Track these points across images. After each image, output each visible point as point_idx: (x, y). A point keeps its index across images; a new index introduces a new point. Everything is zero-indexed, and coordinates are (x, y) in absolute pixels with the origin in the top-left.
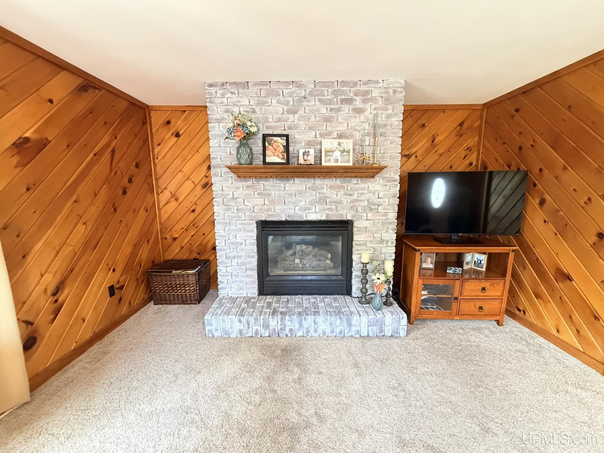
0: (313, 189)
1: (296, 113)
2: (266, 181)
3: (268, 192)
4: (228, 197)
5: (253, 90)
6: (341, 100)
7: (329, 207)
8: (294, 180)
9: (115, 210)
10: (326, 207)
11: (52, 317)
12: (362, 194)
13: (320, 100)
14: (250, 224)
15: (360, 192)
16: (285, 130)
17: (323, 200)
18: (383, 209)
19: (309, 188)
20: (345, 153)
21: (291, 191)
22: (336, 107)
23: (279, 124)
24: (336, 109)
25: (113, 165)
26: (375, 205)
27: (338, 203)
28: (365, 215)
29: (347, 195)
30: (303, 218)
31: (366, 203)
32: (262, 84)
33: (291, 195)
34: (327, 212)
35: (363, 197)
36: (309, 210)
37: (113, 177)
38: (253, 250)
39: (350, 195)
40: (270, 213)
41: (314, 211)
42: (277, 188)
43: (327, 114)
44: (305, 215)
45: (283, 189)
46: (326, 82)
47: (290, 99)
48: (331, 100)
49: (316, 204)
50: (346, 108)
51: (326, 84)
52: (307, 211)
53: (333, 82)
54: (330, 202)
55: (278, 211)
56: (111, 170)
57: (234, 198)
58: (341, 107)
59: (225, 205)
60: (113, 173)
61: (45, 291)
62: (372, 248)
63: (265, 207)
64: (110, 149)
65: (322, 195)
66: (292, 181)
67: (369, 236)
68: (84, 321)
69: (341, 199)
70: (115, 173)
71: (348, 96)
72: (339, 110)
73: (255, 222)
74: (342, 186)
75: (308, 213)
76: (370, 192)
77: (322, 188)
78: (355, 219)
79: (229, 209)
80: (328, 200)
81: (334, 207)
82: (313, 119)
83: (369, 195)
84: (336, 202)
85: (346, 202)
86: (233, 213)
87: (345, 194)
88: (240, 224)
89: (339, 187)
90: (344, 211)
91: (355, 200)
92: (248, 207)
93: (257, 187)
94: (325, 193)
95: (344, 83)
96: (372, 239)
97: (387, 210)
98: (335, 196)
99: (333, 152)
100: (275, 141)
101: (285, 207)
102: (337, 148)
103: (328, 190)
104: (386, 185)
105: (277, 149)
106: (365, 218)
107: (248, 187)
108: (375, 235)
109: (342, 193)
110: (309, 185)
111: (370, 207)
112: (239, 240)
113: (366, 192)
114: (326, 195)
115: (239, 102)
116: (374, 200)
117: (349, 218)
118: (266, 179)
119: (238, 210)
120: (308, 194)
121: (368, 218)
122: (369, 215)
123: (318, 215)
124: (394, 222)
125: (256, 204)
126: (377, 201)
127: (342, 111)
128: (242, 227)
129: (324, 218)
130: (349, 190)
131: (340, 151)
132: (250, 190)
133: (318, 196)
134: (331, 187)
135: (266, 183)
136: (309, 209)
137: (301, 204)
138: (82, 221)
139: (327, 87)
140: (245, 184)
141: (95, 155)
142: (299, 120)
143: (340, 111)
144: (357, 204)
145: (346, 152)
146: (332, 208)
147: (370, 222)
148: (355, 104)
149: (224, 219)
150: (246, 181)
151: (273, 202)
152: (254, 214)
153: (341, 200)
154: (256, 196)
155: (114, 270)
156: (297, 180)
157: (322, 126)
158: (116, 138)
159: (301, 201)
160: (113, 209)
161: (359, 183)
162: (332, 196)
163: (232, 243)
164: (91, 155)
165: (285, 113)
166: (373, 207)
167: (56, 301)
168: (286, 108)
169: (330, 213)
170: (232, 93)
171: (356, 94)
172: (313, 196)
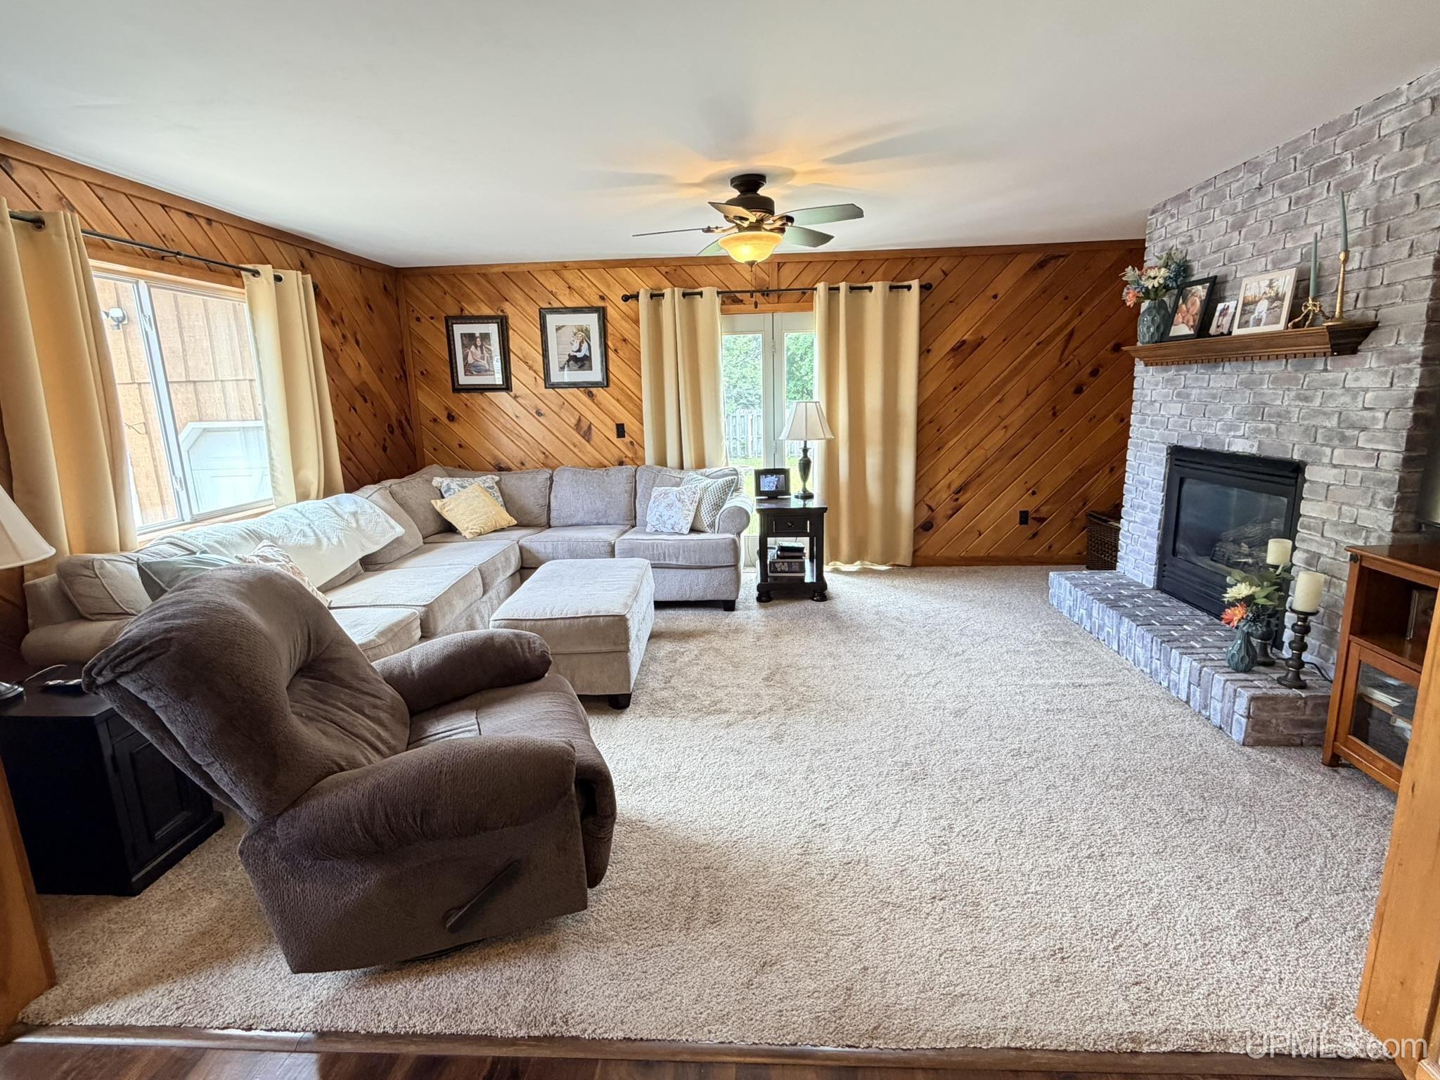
0: (1246, 384)
1: (1242, 226)
2: (1189, 371)
3: (1188, 390)
4: (1146, 399)
5: (1196, 200)
6: (1316, 172)
7: (1265, 425)
8: (1223, 367)
9: (1054, 414)
10: (1262, 426)
11: (950, 512)
12: (1332, 396)
13: (1281, 187)
14: (1160, 450)
15: (1328, 391)
16: (1224, 265)
17: (1259, 410)
18: (1371, 441)
19: (1242, 383)
21: (1217, 389)
22: (1306, 190)
23: (1218, 254)
24: (1306, 196)
25: (1066, 353)
26: (1354, 427)
27: (1282, 416)
28: (1329, 451)
29: (1301, 400)
30: (1224, 446)
31: (1333, 422)
32: (1208, 184)
33: (1214, 397)
35: (1331, 405)
36: (1235, 431)
37: (1063, 368)
38: (1158, 499)
39: (1306, 399)
40: (1185, 432)
41: (1242, 432)
42: (1200, 383)
43: (1290, 213)
44: (1227, 440)
45: (1205, 385)
46: (1296, 141)
47: (1239, 201)
48: (1300, 178)
49: (1247, 418)
50: (1324, 187)
51: (1294, 146)
52: (1232, 433)
53: (1306, 137)
54: (1270, 415)
55: (1195, 429)
56: (1061, 361)
57: (1151, 402)
58: (1315, 189)
59: (1142, 414)
60: (1064, 364)
61: (949, 486)
62: (1333, 544)
63: (1181, 420)
64: (1066, 332)
65: (1258, 400)
66: (1221, 369)
67: (1330, 510)
68: (980, 535)
69: (1289, 408)
70: (1067, 365)
71: (1330, 157)
72: (1310, 197)
73: (1165, 447)
74: (1295, 378)
75: (1234, 437)
76: (1346, 392)
77: (1261, 383)
78: (1309, 460)
79: (1145, 422)
80: (1266, 410)
81: (1273, 426)
82: (1266, 231)
83: (1343, 399)
84: (1279, 416)
85: (1296, 416)
86: (1147, 428)
87: (1298, 397)
88: (1151, 449)
89: (1290, 380)
90: (1291, 438)
91: (1315, 412)
92: (1163, 419)
93: (1178, 382)
94: (1264, 395)
95: (1328, 129)
96: (1336, 519)
97: (1378, 442)
98: (1279, 402)
99: (1257, 302)
100: (1193, 294)
101: (1205, 422)
102: (1265, 293)
103: (1271, 387)
104: (1385, 374)
105: (1192, 309)
106: (1326, 460)
107: (1168, 381)
108: (1344, 508)
109: (1293, 394)
110: (1243, 377)
111: (1342, 433)
112: (1147, 477)
113: (1338, 391)
114: (1265, 399)
115: (1177, 228)
116: (1353, 414)
117: (1296, 457)
118: (1188, 367)
119: (1152, 423)
120: (1238, 397)
121: (1334, 462)
122: (1336, 452)
123: (1247, 442)
124: (1391, 481)
125: (1172, 413)
126: (1357, 416)
127: (1316, 197)
128: (1152, 454)
129: (1254, 451)
130: (1304, 387)
131: (1267, 299)
132: (1170, 386)
133: (1251, 400)
134: (1276, 380)
136: (1237, 428)
137: (1226, 416)
138: (1002, 424)
139: (1296, 150)
140: (1166, 375)
141: (1038, 344)
142: (1245, 239)
143: (1312, 199)
144: (1317, 421)
145: (1279, 299)
146: (1270, 429)
147: (1335, 471)
148: (1343, 170)
149: (1137, 438)
150: (1167, 372)
151: (1190, 411)
152: (1167, 433)
153: (1288, 412)
154: (1174, 398)
155: (1034, 493)
156: (1228, 368)
158: (1080, 314)
159: (1227, 410)
160: (1051, 413)
162: (1275, 400)
163: (1139, 482)
164: (1035, 344)
165: (1228, 230)
166: (1349, 433)
167: (957, 500)
168: (1230, 219)
169: (1267, 441)
170: (1172, 216)
171: (1346, 148)
172: (1245, 399)
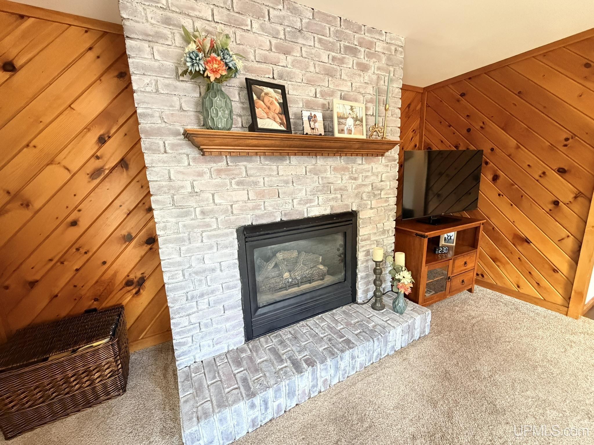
0: (316, 172)
1: (289, 53)
2: (250, 162)
3: (252, 179)
4: (183, 191)
6: (344, 47)
7: (333, 196)
8: (290, 159)
10: (331, 196)
12: (366, 177)
13: (320, 41)
14: (227, 235)
15: (364, 174)
16: (273, 78)
17: (326, 188)
18: (385, 194)
19: (310, 172)
20: (358, 122)
21: (287, 176)
22: (339, 56)
23: (264, 66)
24: (339, 59)
26: (378, 190)
27: (343, 190)
28: (369, 202)
29: (352, 180)
30: (304, 214)
31: (370, 188)
33: (287, 182)
34: (332, 203)
35: (368, 181)
36: (310, 203)
38: (235, 276)
39: (355, 179)
40: (258, 212)
41: (316, 203)
42: (266, 173)
43: (328, 65)
44: (305, 210)
45: (275, 173)
46: (327, 15)
47: (280, 29)
48: (333, 44)
49: (319, 193)
50: (350, 60)
51: (327, 18)
52: (308, 205)
53: (335, 18)
54: (335, 190)
55: (270, 209)
57: (194, 193)
58: (344, 58)
59: (177, 207)
62: (375, 242)
63: (250, 205)
65: (325, 181)
66: (288, 162)
67: (373, 228)
69: (346, 185)
71: (352, 43)
72: (342, 61)
73: (235, 230)
74: (347, 168)
75: (310, 207)
76: (373, 174)
77: (325, 171)
78: (360, 209)
79: (187, 214)
80: (332, 187)
81: (339, 196)
82: (312, 69)
83: (372, 178)
84: (341, 189)
85: (351, 188)
86: (195, 219)
87: (351, 178)
88: (209, 237)
89: (345, 169)
90: (350, 200)
91: (360, 185)
92: (221, 207)
93: (235, 172)
94: (329, 178)
95: (348, 24)
96: (376, 231)
97: (389, 194)
98: (340, 182)
99: (346, 118)
100: (266, 94)
101: (280, 201)
102: (350, 114)
103: (332, 173)
104: (387, 166)
105: (271, 107)
106: (369, 207)
107: (219, 171)
108: (378, 225)
109: (347, 177)
110: (309, 167)
111: (374, 193)
112: (209, 264)
113: (369, 174)
114: (331, 180)
115: (193, 9)
116: (378, 184)
117: (354, 208)
118: (248, 158)
119: (203, 213)
120: (308, 180)
121: (372, 207)
122: (373, 202)
123: (322, 208)
124: (394, 208)
125: (235, 199)
126: (380, 185)
127: (346, 64)
128: (213, 241)
129: (327, 212)
130: (354, 172)
131: (353, 118)
132: (223, 177)
133: (320, 182)
134: (335, 169)
135: (249, 165)
136: (311, 201)
137: (300, 194)
139: (328, 22)
140: (215, 166)
142: (293, 66)
143: (343, 63)
144: (362, 189)
145: (359, 120)
146: (337, 197)
147: (373, 210)
148: (359, 57)
149: (178, 233)
150: (215, 162)
151: (261, 195)
152: (233, 218)
153: (346, 187)
154: (234, 186)
156: (294, 160)
157: (323, 80)
159: (300, 190)
161: (364, 163)
162: (337, 181)
163: (196, 273)
165: (273, 50)
166: (376, 192)
168: (274, 42)
169: (335, 204)
171: (360, 44)
172: (314, 182)
